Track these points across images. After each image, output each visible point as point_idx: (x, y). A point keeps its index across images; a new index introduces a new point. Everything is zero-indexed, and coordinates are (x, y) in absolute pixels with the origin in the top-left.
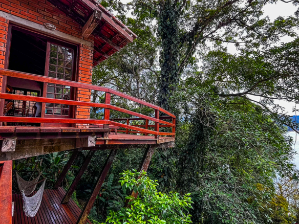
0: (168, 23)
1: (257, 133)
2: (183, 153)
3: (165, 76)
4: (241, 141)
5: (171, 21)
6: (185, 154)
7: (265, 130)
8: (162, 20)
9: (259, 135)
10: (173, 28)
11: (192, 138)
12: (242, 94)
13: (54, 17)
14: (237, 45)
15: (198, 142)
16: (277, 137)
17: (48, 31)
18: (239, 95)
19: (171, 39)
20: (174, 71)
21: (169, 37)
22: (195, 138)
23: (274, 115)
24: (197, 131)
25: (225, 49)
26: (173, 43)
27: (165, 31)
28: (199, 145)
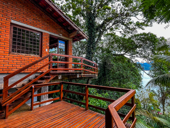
0: (91, 22)
1: (129, 72)
2: (96, 82)
3: (89, 46)
4: (123, 75)
5: (92, 21)
6: (97, 83)
7: (131, 71)
8: (88, 20)
9: (129, 73)
10: (93, 24)
11: (101, 75)
12: (122, 54)
13: (61, 31)
14: (120, 32)
15: (103, 77)
16: (136, 73)
17: (60, 36)
18: (121, 55)
19: (92, 29)
20: (94, 45)
21: (91, 28)
22: (102, 75)
23: (135, 64)
24: (103, 72)
25: (115, 33)
26: (93, 31)
27: (89, 25)
28: (104, 78)
